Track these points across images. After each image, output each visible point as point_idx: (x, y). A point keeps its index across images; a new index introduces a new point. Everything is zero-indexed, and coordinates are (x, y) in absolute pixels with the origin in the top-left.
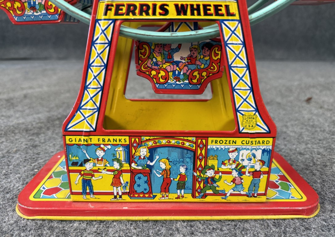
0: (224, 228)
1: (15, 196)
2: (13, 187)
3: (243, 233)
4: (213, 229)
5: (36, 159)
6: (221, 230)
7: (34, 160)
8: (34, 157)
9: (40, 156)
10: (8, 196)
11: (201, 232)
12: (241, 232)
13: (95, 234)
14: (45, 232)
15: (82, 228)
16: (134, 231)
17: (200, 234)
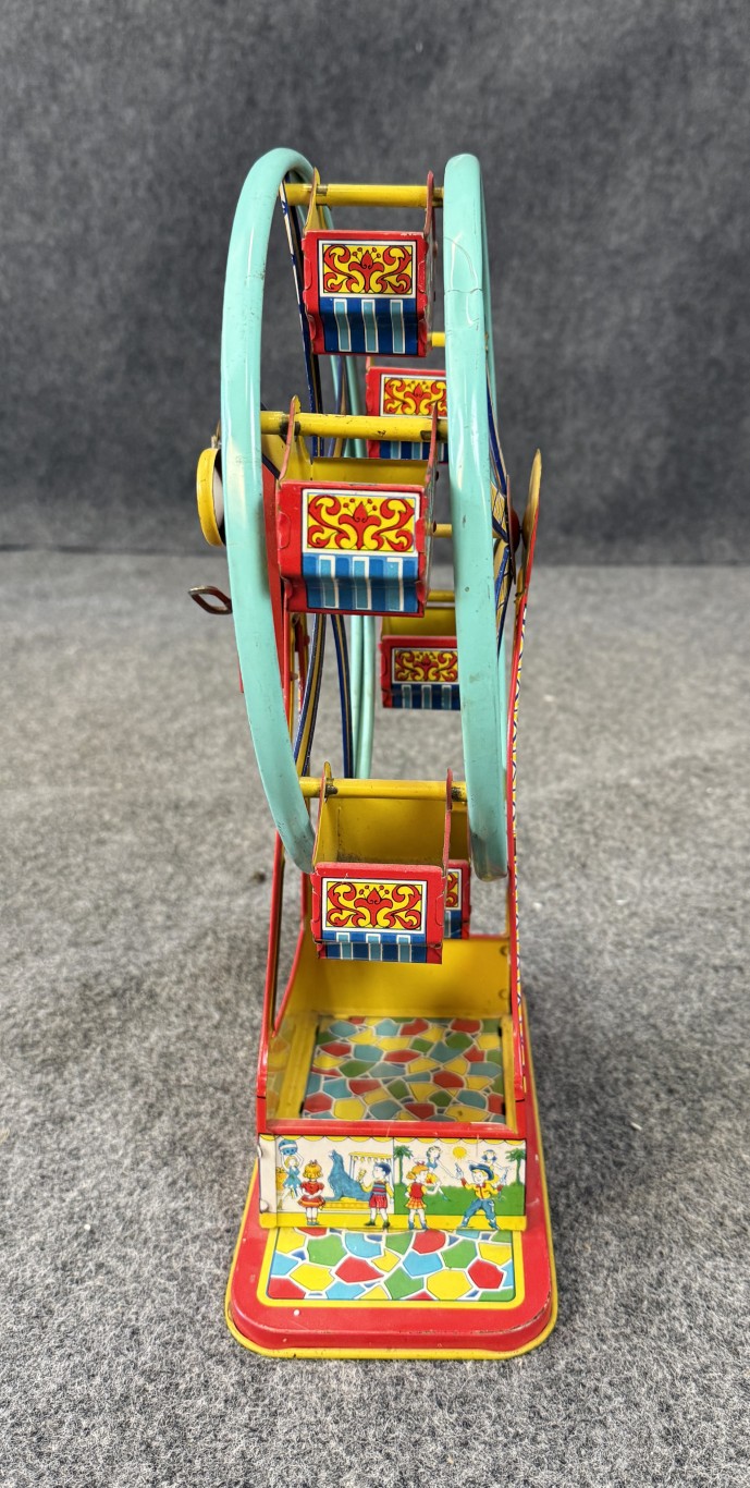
0: (542, 1436)
1: (44, 1307)
2: (32, 1277)
3: (583, 1452)
4: (517, 1434)
5: (70, 1174)
6: (534, 1440)
7: (66, 1177)
8: (64, 1167)
9: (81, 1162)
10: (25, 1306)
11: (485, 1443)
12: (579, 1452)
13: (246, 1430)
14: (133, 1420)
15: (214, 1412)
16: (333, 1428)
17: (481, 1447)
